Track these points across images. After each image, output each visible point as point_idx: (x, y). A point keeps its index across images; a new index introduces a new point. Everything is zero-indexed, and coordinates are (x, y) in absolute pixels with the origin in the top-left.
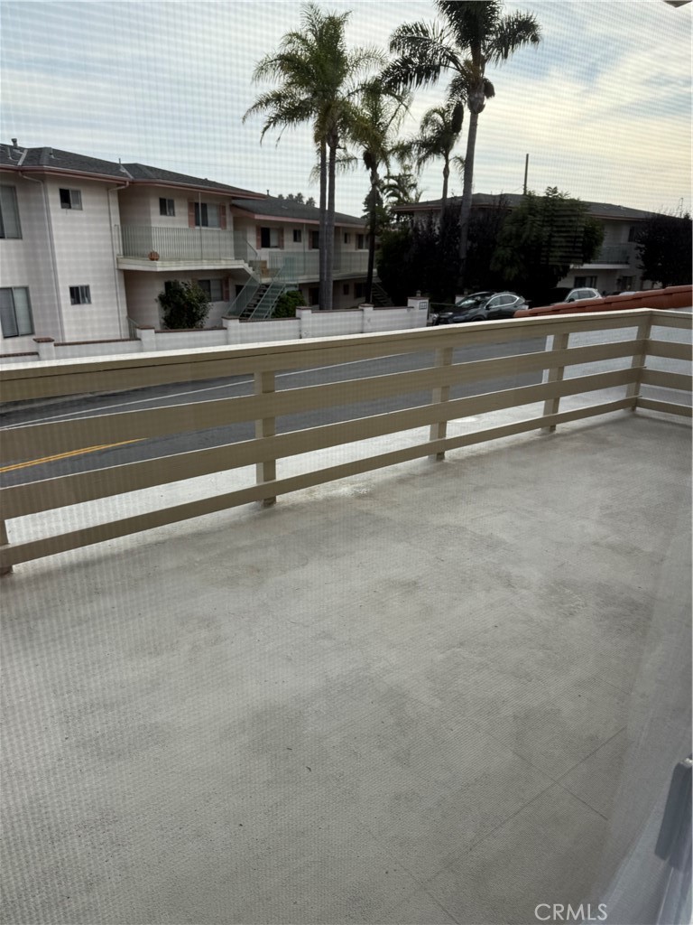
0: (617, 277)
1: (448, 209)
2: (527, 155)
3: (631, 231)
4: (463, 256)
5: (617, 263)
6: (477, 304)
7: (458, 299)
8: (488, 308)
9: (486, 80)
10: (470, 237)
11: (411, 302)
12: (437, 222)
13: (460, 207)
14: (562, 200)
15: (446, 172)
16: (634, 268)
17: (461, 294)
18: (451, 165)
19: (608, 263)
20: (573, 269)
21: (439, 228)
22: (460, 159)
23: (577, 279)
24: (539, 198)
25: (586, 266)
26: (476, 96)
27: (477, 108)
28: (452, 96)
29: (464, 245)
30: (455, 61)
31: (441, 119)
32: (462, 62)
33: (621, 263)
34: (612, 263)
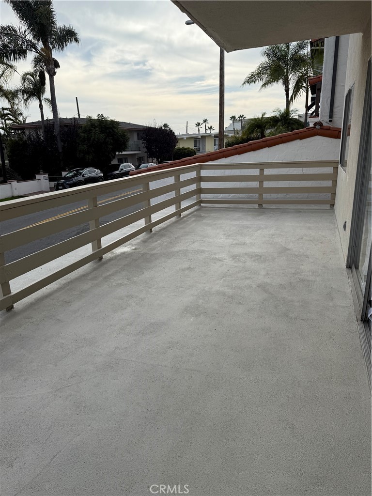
0: (137, 157)
1: (46, 126)
2: (76, 98)
3: (138, 135)
4: (61, 151)
5: (135, 151)
6: (75, 175)
7: (64, 174)
8: (83, 176)
9: (54, 59)
10: (62, 141)
11: (37, 177)
12: (41, 133)
13: (53, 125)
14: (107, 121)
15: (41, 106)
16: (142, 153)
17: (65, 170)
18: (43, 103)
19: (131, 151)
20: (118, 155)
21: (43, 137)
22: (48, 100)
23: (118, 159)
24: (95, 119)
25: (124, 153)
26: (50, 67)
27: (52, 74)
28: (35, 67)
29: (60, 145)
30: (35, 48)
31: (32, 78)
32: (39, 49)
33: (137, 151)
34: (133, 151)
